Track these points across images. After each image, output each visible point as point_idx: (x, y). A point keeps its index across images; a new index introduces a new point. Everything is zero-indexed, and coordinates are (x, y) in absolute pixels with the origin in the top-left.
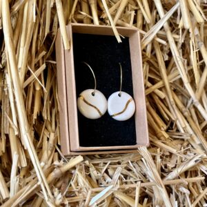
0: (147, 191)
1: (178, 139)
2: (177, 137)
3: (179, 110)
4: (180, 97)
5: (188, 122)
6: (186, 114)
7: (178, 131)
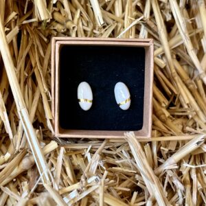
0: (138, 184)
1: (182, 116)
2: (181, 114)
3: (183, 82)
4: (185, 67)
5: (194, 96)
6: (191, 86)
7: (181, 106)
